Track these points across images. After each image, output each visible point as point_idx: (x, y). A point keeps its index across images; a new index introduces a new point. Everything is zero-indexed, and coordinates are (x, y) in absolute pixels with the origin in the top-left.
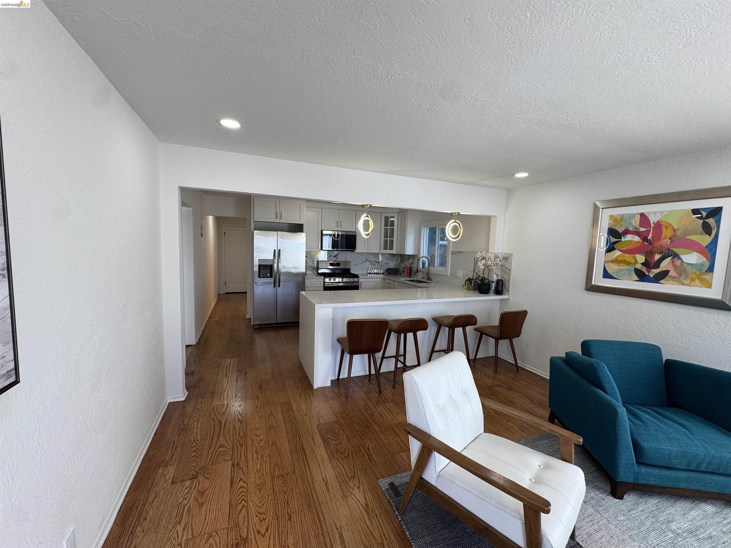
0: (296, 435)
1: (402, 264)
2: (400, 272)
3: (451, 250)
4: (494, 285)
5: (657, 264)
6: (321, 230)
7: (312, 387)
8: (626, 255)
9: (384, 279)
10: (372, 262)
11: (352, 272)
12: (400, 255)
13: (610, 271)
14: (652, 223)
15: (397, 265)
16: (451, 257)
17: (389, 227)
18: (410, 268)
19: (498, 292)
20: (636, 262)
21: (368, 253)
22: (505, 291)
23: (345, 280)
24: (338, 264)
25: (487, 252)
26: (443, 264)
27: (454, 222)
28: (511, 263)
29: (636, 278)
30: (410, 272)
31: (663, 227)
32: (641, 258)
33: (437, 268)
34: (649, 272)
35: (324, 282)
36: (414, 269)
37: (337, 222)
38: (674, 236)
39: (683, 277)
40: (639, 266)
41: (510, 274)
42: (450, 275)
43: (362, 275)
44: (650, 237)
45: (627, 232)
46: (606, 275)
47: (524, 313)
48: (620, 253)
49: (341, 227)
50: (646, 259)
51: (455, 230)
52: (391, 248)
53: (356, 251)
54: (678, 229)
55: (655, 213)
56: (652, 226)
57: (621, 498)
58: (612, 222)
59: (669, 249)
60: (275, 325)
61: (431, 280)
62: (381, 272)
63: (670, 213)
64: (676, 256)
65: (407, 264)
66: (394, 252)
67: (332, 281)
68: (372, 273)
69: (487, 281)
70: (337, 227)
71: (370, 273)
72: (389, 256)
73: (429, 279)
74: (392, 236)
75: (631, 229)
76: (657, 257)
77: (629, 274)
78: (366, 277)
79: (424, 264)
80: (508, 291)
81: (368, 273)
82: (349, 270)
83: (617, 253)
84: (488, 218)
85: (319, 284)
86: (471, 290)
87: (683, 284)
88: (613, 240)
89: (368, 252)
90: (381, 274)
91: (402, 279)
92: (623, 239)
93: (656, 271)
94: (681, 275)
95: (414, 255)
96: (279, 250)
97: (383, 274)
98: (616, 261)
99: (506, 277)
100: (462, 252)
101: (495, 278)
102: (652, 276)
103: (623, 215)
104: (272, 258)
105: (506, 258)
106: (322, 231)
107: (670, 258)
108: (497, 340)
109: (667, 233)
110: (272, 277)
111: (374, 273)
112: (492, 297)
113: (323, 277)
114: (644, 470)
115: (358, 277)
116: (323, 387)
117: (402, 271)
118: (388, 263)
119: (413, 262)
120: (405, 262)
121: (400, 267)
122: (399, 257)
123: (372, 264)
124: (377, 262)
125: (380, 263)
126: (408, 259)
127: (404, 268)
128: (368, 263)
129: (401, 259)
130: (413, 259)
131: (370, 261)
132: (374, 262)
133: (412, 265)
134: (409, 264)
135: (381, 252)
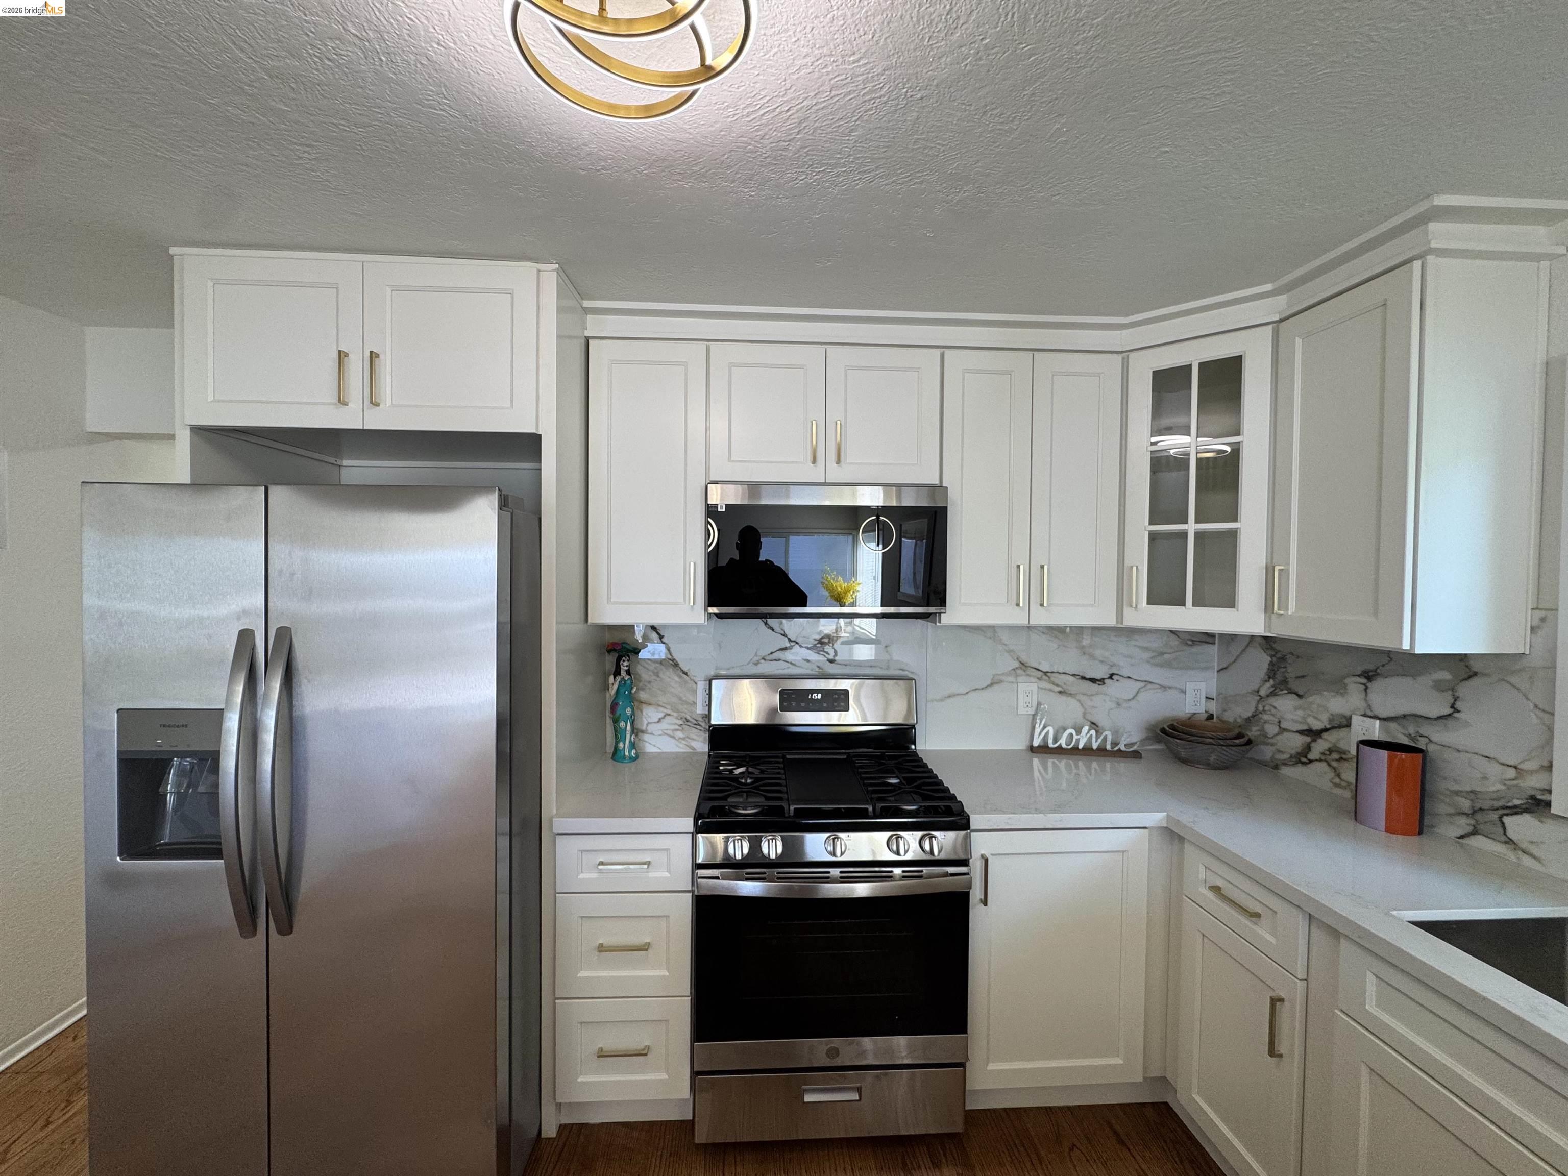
1: (1285, 705)
6: (703, 482)
10: (1057, 678)
11: (926, 756)
15: (1224, 699)
18: (1421, 764)
21: (1036, 630)
23: (861, 846)
24: (836, 699)
35: (696, 865)
37: (816, 425)
49: (838, 462)
53: (946, 619)
62: (1121, 745)
66: (1240, 619)
68: (1061, 753)
70: (814, 461)
71: (1044, 751)
74: (1224, 510)
81: (1034, 751)
85: (659, 876)
89: (1035, 622)
90: (1120, 756)
96: (287, 639)
97: (1134, 756)
111: (1074, 752)
117: (1293, 752)
118: (1164, 688)
119: (1450, 711)
120: (1325, 693)
121: (1266, 717)
122: (1250, 650)
123: (1059, 689)
124: (1093, 680)
125: (1106, 681)
126: (1369, 679)
127: (1314, 734)
128: (1034, 687)
129: (1271, 663)
130: (1439, 686)
131: (1045, 673)
132: (1072, 678)
133: (1426, 730)
134: (1375, 717)
135: (1132, 619)
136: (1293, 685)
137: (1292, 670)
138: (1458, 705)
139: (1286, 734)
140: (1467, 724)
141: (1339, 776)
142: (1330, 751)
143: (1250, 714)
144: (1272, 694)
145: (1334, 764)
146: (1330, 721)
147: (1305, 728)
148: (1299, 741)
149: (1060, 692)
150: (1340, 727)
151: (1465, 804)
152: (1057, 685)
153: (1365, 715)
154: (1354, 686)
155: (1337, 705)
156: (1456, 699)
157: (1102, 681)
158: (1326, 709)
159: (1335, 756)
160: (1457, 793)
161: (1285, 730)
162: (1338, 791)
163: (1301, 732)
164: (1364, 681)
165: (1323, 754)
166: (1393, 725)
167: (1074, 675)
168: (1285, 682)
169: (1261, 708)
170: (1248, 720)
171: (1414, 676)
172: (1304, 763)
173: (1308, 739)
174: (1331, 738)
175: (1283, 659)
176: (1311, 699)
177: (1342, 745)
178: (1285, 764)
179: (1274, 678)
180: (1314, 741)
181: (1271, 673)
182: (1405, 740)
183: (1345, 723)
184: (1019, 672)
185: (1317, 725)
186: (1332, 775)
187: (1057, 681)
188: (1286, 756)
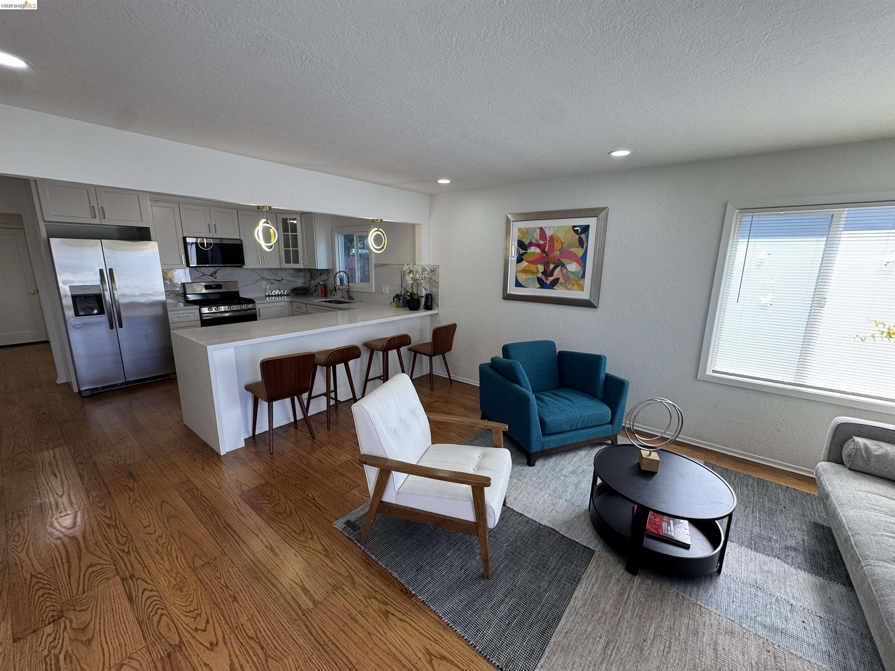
0: (212, 514)
1: (313, 282)
2: (311, 291)
3: (373, 262)
4: (423, 300)
5: (552, 274)
6: (182, 236)
7: (218, 455)
8: (531, 265)
9: (291, 302)
10: (271, 281)
11: (242, 295)
12: (309, 269)
13: (520, 280)
14: (548, 236)
15: (305, 283)
16: (375, 270)
17: (290, 233)
18: (325, 286)
19: (428, 307)
20: (538, 271)
21: (263, 269)
22: (434, 305)
23: (235, 307)
24: (219, 286)
25: (414, 264)
26: (365, 278)
27: (377, 231)
28: (438, 276)
29: (538, 286)
30: (325, 291)
31: (555, 240)
32: (541, 268)
33: (357, 285)
34: (546, 279)
35: (201, 314)
36: (330, 287)
37: (209, 224)
38: (562, 248)
39: (568, 282)
40: (540, 275)
41: (438, 287)
42: (375, 292)
43: (260, 299)
44: (546, 249)
45: (531, 244)
46: (518, 284)
47: (453, 327)
48: (527, 264)
49: (216, 233)
50: (544, 269)
51: (378, 240)
52: (296, 261)
53: (245, 267)
54: (564, 242)
55: (549, 227)
56: (548, 239)
57: (534, 465)
58: (520, 235)
59: (559, 260)
60: (123, 386)
61: (353, 299)
62: (285, 293)
63: (559, 227)
64: (563, 265)
65: (320, 280)
66: (300, 266)
67: (214, 311)
68: (272, 296)
69: (416, 296)
70: (210, 232)
71: (269, 296)
72: (294, 271)
73: (350, 298)
74: (295, 245)
75: (533, 242)
76: (552, 266)
77: (533, 282)
78: (265, 301)
79: (341, 280)
80: (437, 305)
81: (266, 296)
82: (237, 293)
83: (524, 264)
84: (413, 226)
85: (192, 318)
86: (400, 307)
87: (568, 289)
88: (522, 251)
89: (264, 267)
90: (285, 295)
91: (317, 301)
92: (529, 251)
93: (551, 279)
94: (566, 281)
95: (328, 270)
96: (111, 270)
97: (287, 295)
98: (525, 271)
99: (434, 290)
100: (387, 265)
101: (424, 293)
102: (548, 283)
103: (528, 229)
104: (98, 283)
105: (433, 271)
106: (184, 239)
107: (560, 267)
108: (431, 357)
109: (557, 246)
110: (104, 314)
111: (275, 296)
112: (423, 313)
113: (198, 307)
114: (547, 439)
115: (254, 302)
116: (235, 451)
117: (314, 290)
118: (292, 281)
119: (328, 278)
122: (308, 272)
126: (321, 275)
128: (265, 282)
129: (310, 274)
130: (327, 275)
131: (267, 279)
133: (326, 281)
134: (322, 281)
135: (282, 267)
136: (312, 277)
140: (330, 280)
144: (311, 280)
145: (318, 290)
149: (271, 283)
150: (319, 284)
154: (319, 277)
155: (317, 279)
157: (280, 280)
161: (313, 286)
167: (274, 279)
169: (309, 283)
170: (308, 286)
178: (313, 293)
180: (316, 287)
182: (324, 284)
184: (261, 279)
185: (316, 284)
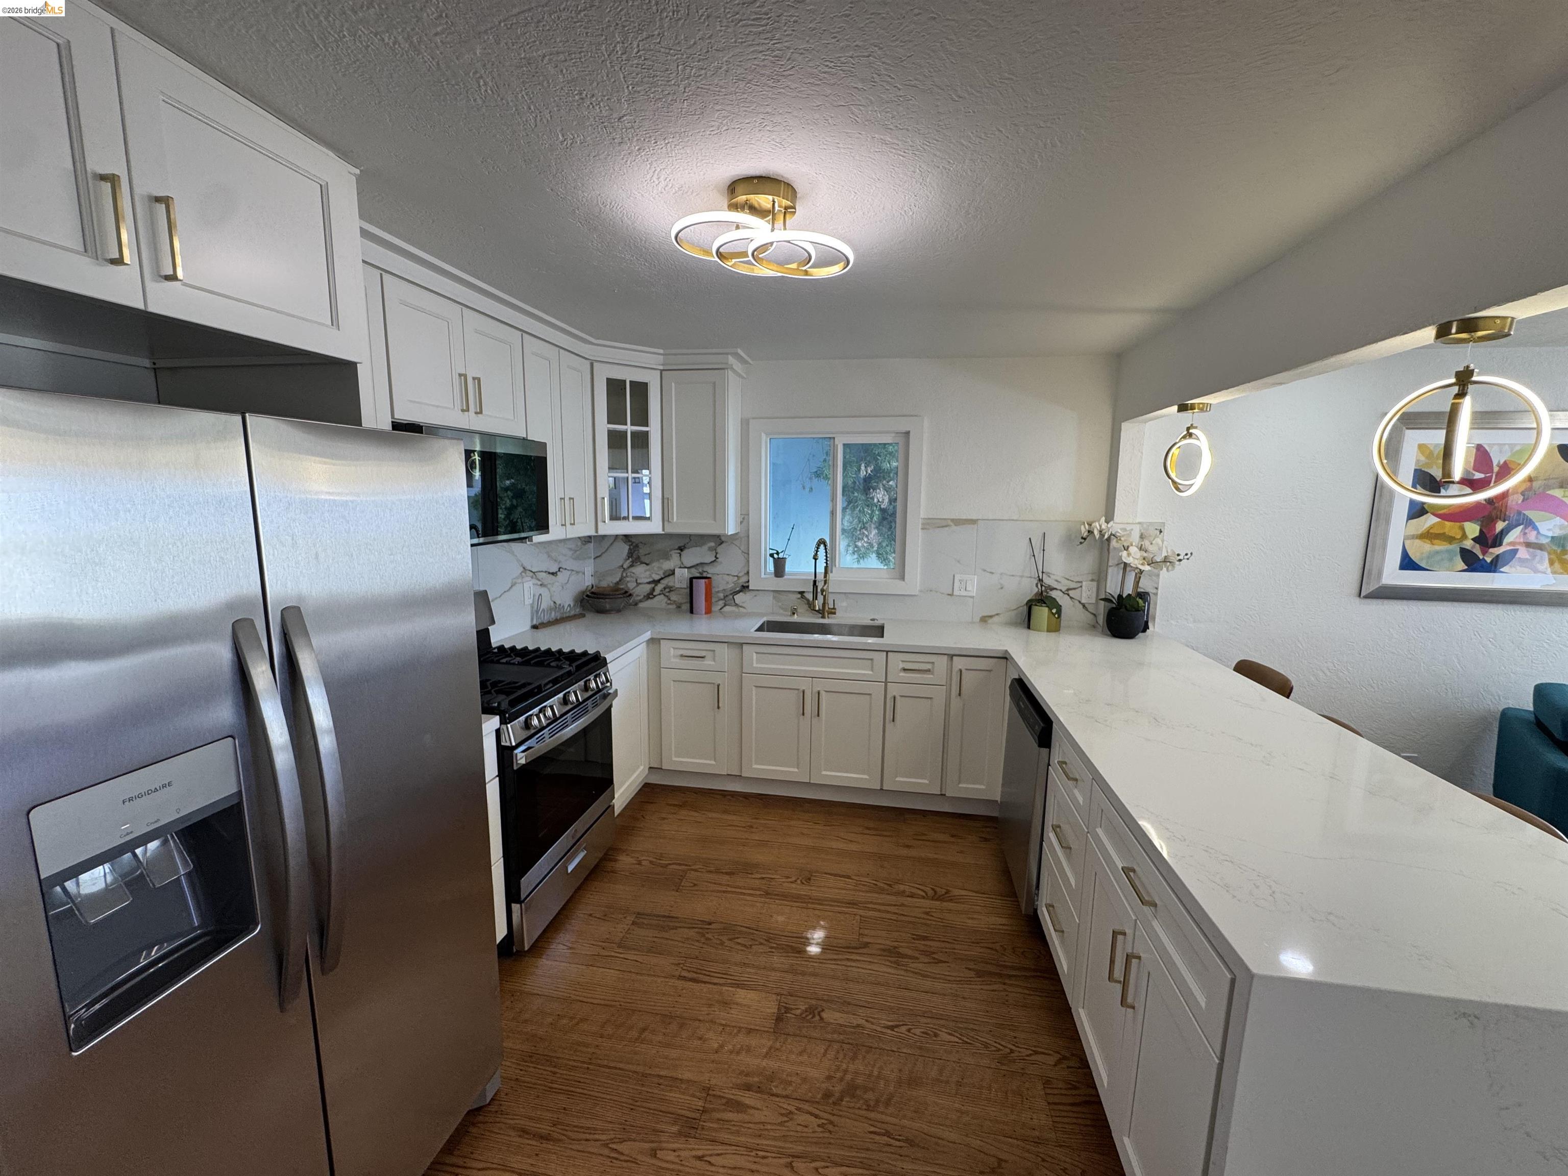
2: (635, 598)
3: (922, 514)
5: (1499, 540)
8: (1448, 524)
9: (654, 642)
13: (1414, 555)
14: (1495, 464)
16: (925, 535)
17: (629, 428)
20: (1464, 536)
25: (1109, 521)
29: (1462, 565)
32: (1473, 529)
34: (1484, 553)
35: (502, 751)
36: (722, 584)
37: (462, 376)
41: (1158, 575)
42: (921, 591)
46: (1408, 563)
48: (1437, 520)
49: (480, 412)
50: (1481, 532)
53: (544, 537)
54: (1536, 478)
55: (1501, 446)
56: (1496, 469)
58: (1423, 458)
59: (1519, 513)
63: (1525, 448)
64: (1529, 523)
65: (675, 566)
66: (651, 526)
70: (464, 409)
71: (540, 626)
72: (579, 543)
76: (1500, 526)
81: (535, 627)
83: (1428, 521)
87: (1537, 571)
93: (1496, 551)
94: (1534, 556)
98: (1428, 536)
100: (973, 522)
102: (1488, 560)
107: (1521, 527)
113: (496, 721)
117: (645, 594)
118: (578, 572)
119: (714, 559)
120: (661, 561)
121: (628, 579)
122: (616, 543)
123: (539, 583)
124: (553, 574)
125: (558, 573)
126: (682, 550)
127: (656, 582)
128: (531, 584)
129: (630, 549)
130: (710, 549)
131: (534, 573)
132: (544, 574)
133: (706, 568)
134: (685, 567)
135: (603, 530)
136: (643, 559)
137: (642, 551)
138: (718, 556)
139: (641, 586)
140: (721, 563)
141: (669, 599)
142: (665, 588)
143: (618, 580)
144: (631, 566)
145: (667, 594)
146: (664, 574)
147: (651, 580)
148: (648, 588)
149: (541, 585)
150: (669, 575)
151: (721, 595)
152: (539, 580)
153: (680, 567)
154: (675, 555)
155: (667, 565)
156: (717, 553)
157: (556, 573)
158: (660, 568)
159: (667, 590)
160: (718, 592)
161: (640, 584)
162: (670, 607)
163: (649, 583)
164: (679, 551)
165: (661, 591)
166: (693, 570)
167: (546, 572)
168: (639, 558)
169: (624, 575)
170: (617, 583)
171: (700, 546)
172: (652, 598)
173: (653, 585)
174: (664, 582)
175: (637, 546)
176: (654, 564)
177: (671, 584)
178: (641, 601)
179: (632, 557)
180: (656, 585)
181: (630, 554)
182: (698, 575)
183: (673, 573)
184: (523, 574)
185: (657, 577)
186: (666, 600)
187: (540, 577)
188: (642, 597)
